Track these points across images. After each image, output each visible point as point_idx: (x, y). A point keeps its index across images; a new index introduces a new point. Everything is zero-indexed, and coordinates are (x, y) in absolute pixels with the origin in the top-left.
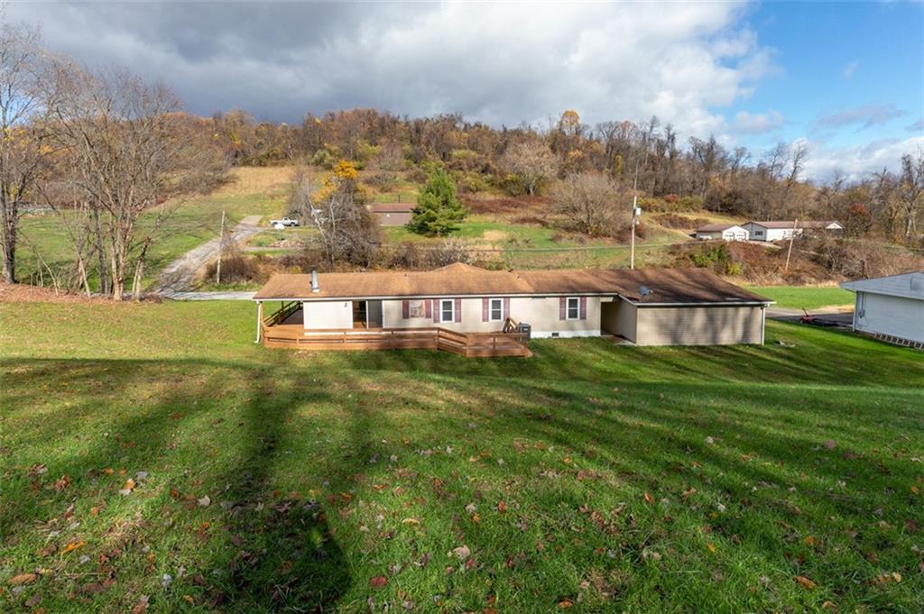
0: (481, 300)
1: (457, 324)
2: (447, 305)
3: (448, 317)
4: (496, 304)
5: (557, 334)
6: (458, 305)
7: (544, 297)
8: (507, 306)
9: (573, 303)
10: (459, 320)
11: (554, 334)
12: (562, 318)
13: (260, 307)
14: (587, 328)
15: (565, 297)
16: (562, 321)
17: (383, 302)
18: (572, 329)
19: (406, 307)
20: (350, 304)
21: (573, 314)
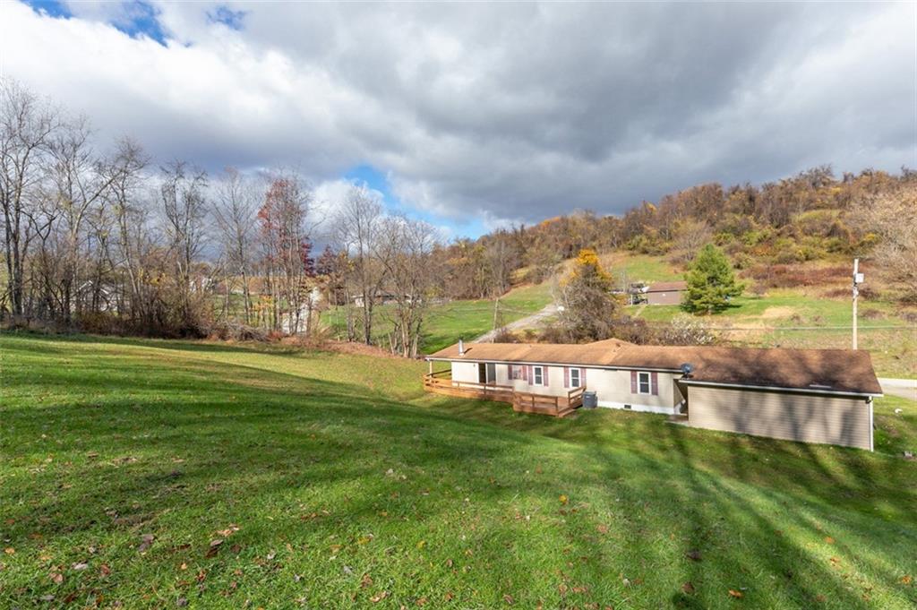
0: (562, 369)
1: (546, 387)
2: (538, 371)
3: (539, 381)
4: (575, 373)
5: (629, 407)
6: (546, 370)
7: (616, 370)
8: (584, 376)
9: (644, 378)
10: (546, 384)
11: (626, 406)
12: (634, 391)
13: (431, 364)
14: (662, 403)
15: (636, 371)
16: (634, 395)
17: (497, 365)
18: (646, 403)
19: (510, 370)
20: (477, 365)
21: (644, 389)
